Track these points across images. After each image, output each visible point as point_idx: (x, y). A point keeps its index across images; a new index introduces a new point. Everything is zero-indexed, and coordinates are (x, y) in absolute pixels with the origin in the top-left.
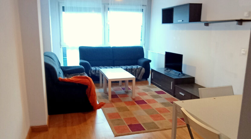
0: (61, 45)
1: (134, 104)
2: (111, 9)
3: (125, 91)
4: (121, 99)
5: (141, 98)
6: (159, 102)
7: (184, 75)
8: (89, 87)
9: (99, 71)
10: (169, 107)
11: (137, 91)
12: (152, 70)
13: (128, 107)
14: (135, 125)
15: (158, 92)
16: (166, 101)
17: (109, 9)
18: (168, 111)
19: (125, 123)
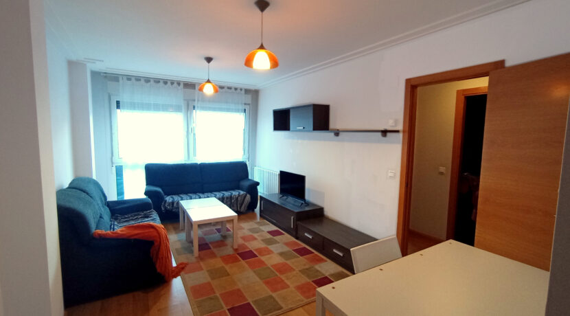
0: (112, 163)
1: (236, 260)
2: (198, 107)
3: (222, 236)
4: (215, 250)
5: (247, 248)
6: (275, 252)
7: (308, 204)
8: (156, 244)
9: (178, 203)
10: (293, 260)
11: (240, 234)
12: (261, 197)
13: (227, 267)
14: (239, 306)
15: (273, 233)
16: (286, 249)
17: (194, 107)
18: (292, 268)
19: (224, 306)
